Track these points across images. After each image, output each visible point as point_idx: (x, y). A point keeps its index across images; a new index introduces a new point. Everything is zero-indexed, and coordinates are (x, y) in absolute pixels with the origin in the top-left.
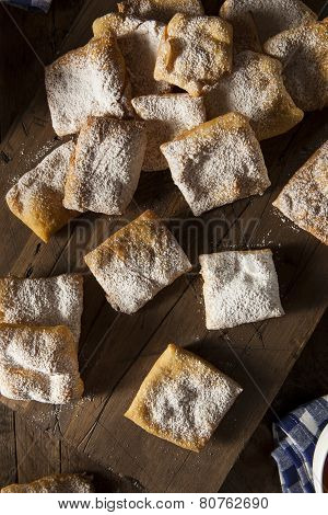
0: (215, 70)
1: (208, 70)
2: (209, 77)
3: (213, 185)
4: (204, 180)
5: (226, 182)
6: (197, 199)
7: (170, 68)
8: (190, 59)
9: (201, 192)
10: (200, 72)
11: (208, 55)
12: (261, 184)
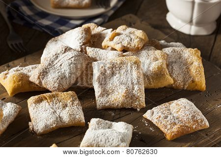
0: (133, 45)
1: (129, 43)
2: (129, 46)
3: (113, 91)
4: (109, 86)
5: (120, 91)
6: (102, 95)
7: (112, 39)
8: (122, 38)
9: (105, 93)
10: (125, 43)
11: (131, 39)
12: (140, 100)
